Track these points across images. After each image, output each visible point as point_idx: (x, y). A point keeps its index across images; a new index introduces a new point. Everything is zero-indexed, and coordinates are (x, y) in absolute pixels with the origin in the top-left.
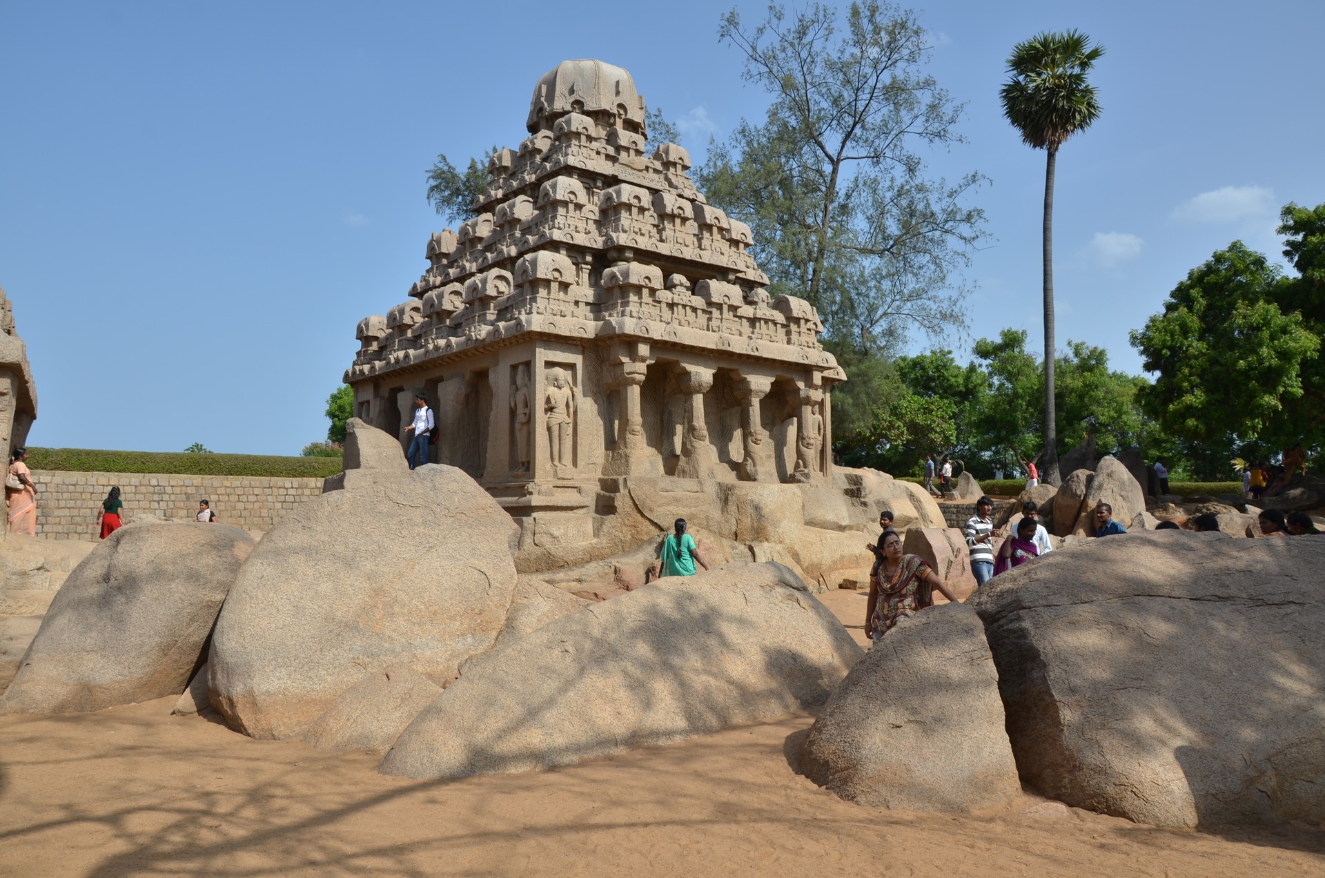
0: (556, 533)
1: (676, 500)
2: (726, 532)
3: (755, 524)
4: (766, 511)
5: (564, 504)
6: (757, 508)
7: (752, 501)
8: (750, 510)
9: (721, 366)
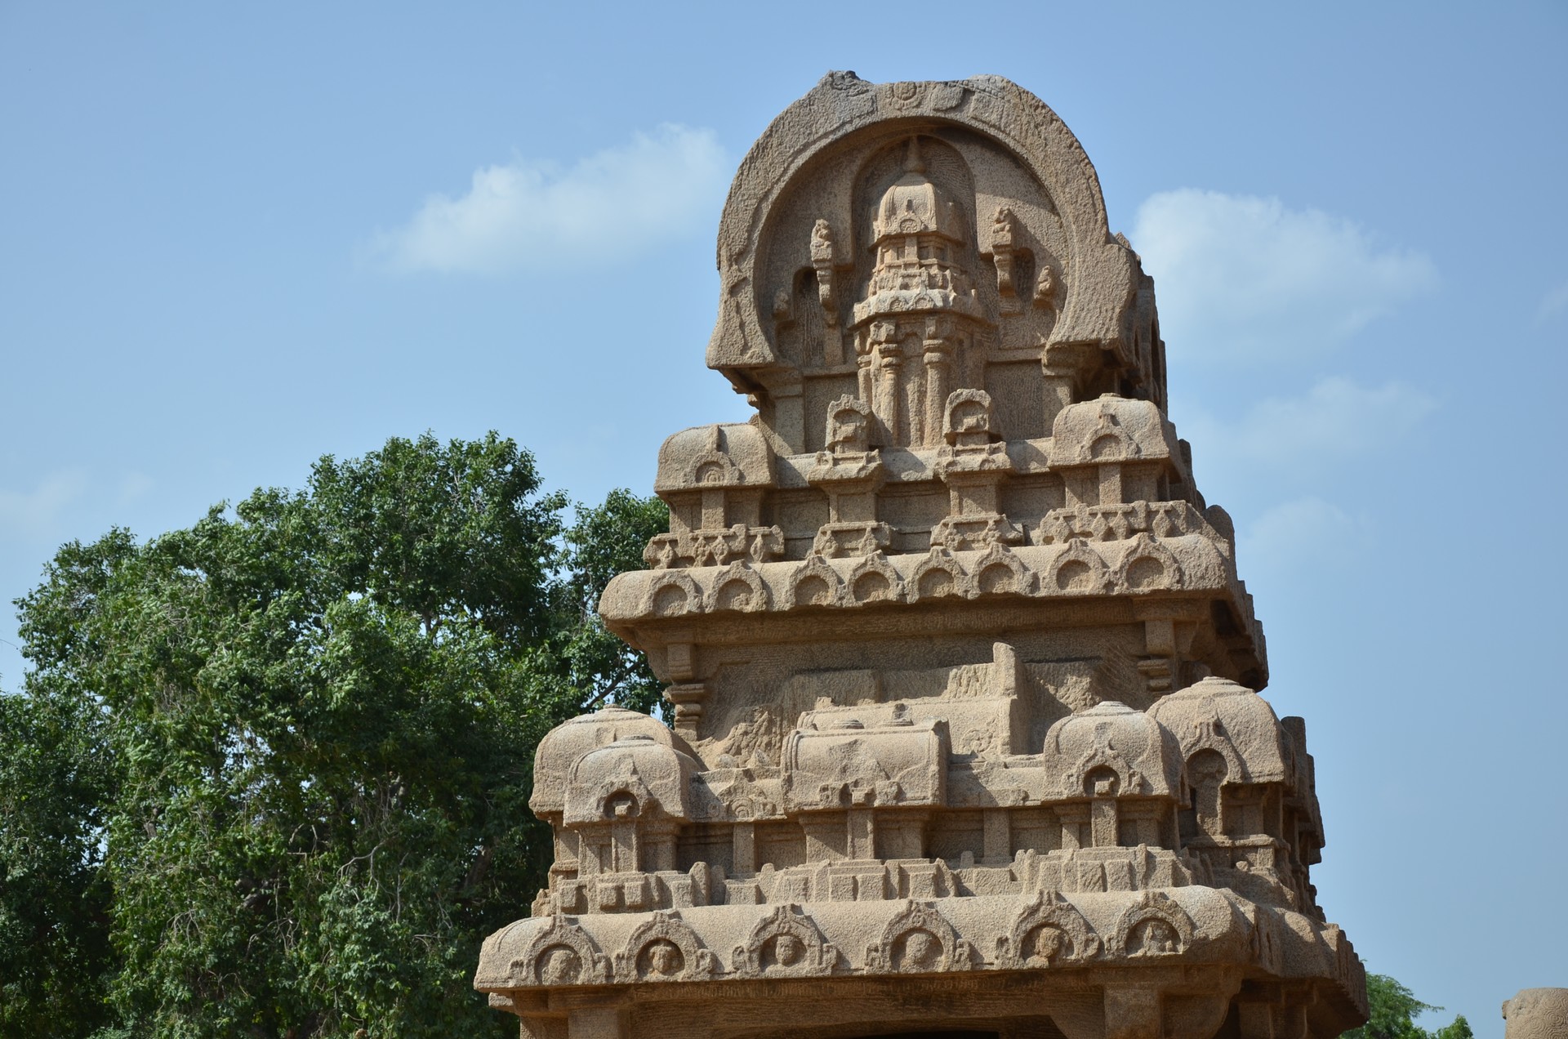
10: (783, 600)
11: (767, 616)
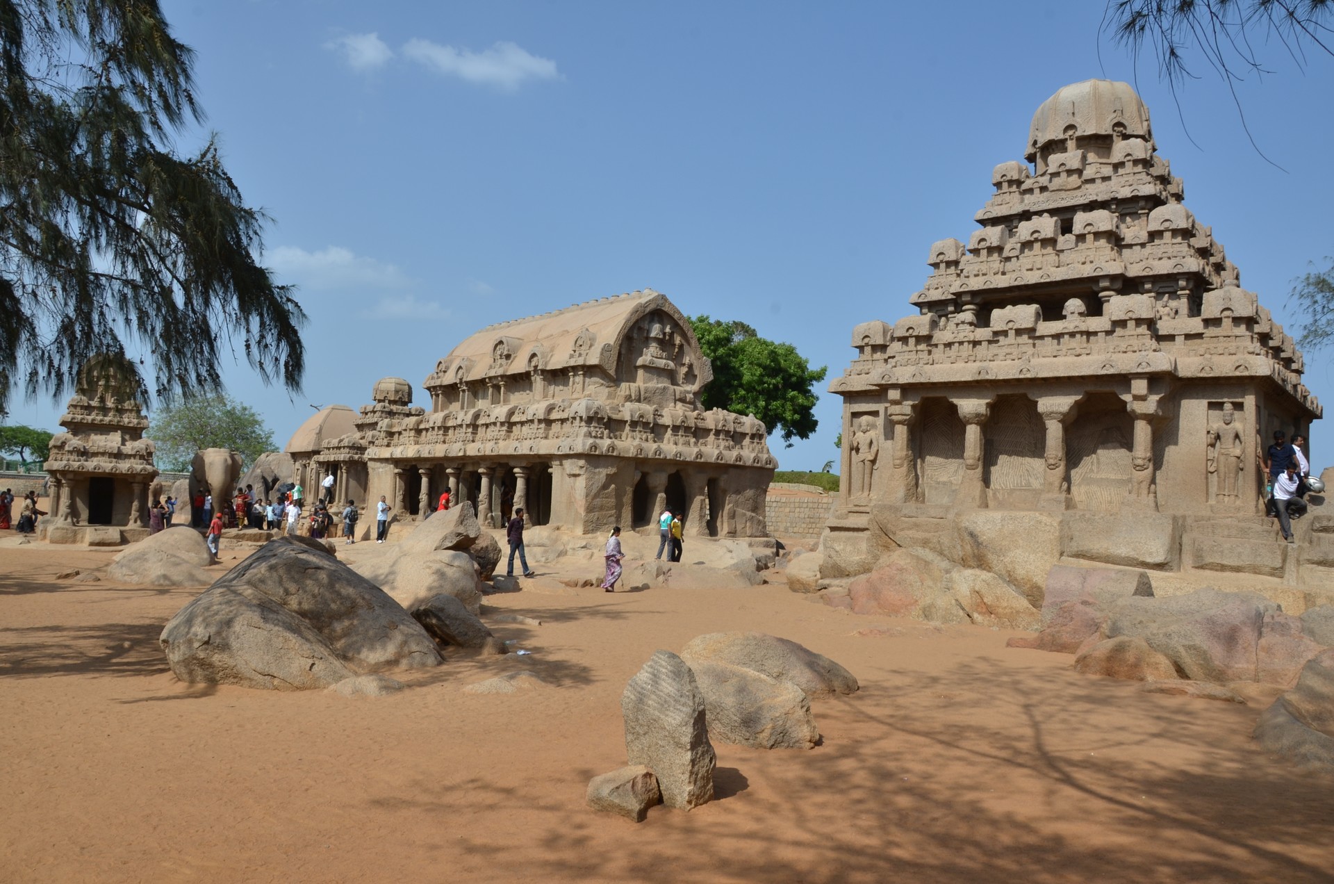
0: (838, 549)
1: (916, 525)
2: (956, 557)
3: (976, 551)
4: (982, 538)
5: (852, 526)
6: (972, 535)
7: (966, 529)
8: (968, 538)
9: (1000, 393)
10: (90, 421)
11: (87, 423)
